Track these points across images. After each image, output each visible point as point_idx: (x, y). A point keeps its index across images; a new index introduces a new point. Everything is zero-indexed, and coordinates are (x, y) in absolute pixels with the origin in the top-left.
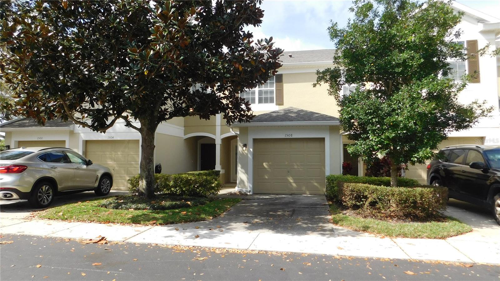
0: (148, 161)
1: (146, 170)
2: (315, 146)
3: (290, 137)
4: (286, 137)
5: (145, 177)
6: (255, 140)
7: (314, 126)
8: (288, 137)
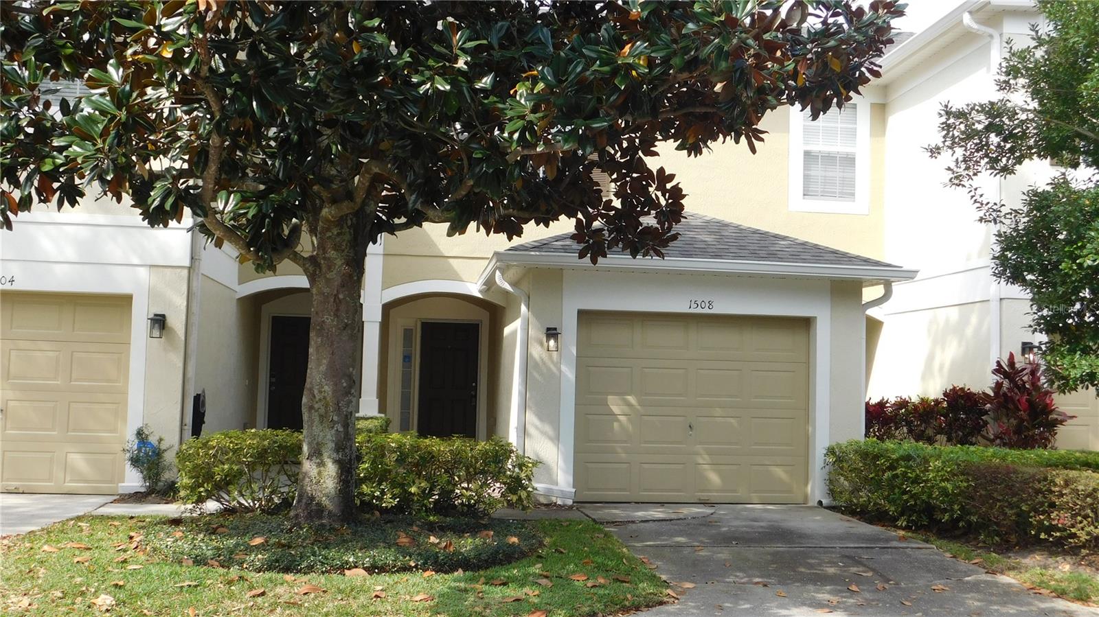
0: (345, 385)
1: (335, 418)
2: (780, 344)
3: (706, 311)
4: (692, 311)
5: (331, 445)
6: (586, 317)
7: (783, 277)
8: (699, 310)
